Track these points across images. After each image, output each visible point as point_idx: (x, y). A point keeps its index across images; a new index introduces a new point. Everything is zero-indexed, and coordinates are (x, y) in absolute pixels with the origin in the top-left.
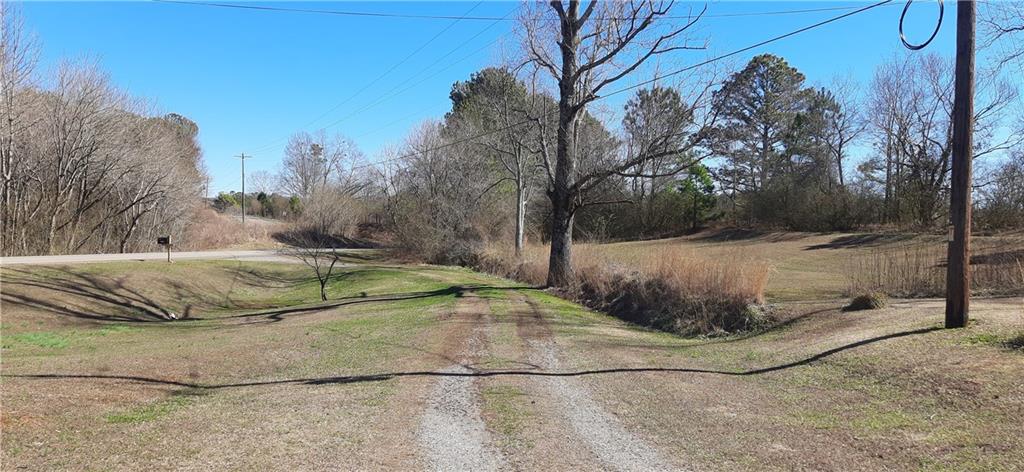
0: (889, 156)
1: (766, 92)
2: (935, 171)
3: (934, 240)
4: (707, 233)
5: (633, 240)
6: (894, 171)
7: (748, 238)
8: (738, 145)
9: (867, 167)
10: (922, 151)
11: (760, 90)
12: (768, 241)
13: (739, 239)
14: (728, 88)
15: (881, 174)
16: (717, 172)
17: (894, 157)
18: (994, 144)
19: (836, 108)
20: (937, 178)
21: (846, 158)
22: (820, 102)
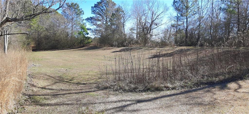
0: (137, 27)
1: (106, 8)
2: (148, 30)
3: (148, 49)
4: (86, 47)
5: (64, 50)
6: (138, 31)
7: (97, 49)
8: (99, 23)
9: (132, 29)
10: (145, 24)
11: (104, 7)
12: (102, 50)
13: (95, 49)
14: (96, 6)
15: (135, 32)
16: (93, 30)
17: (138, 27)
18: (163, 23)
19: (123, 11)
20: (149, 32)
21: (126, 26)
22: (119, 10)
